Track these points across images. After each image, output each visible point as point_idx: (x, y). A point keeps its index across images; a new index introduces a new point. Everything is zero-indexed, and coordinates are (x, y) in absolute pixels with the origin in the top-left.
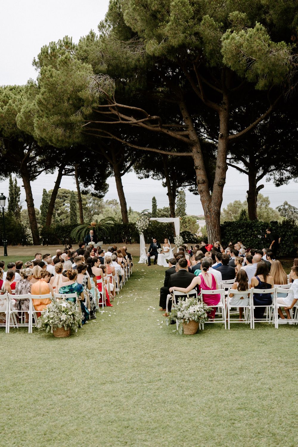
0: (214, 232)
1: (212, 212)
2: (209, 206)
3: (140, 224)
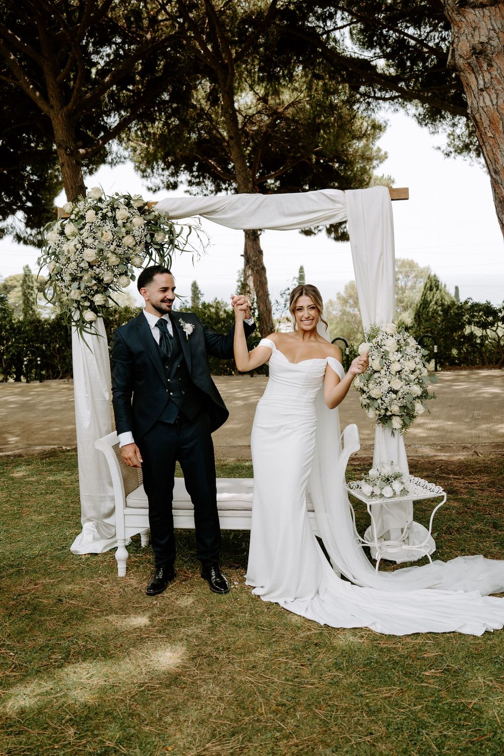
3: (75, 241)
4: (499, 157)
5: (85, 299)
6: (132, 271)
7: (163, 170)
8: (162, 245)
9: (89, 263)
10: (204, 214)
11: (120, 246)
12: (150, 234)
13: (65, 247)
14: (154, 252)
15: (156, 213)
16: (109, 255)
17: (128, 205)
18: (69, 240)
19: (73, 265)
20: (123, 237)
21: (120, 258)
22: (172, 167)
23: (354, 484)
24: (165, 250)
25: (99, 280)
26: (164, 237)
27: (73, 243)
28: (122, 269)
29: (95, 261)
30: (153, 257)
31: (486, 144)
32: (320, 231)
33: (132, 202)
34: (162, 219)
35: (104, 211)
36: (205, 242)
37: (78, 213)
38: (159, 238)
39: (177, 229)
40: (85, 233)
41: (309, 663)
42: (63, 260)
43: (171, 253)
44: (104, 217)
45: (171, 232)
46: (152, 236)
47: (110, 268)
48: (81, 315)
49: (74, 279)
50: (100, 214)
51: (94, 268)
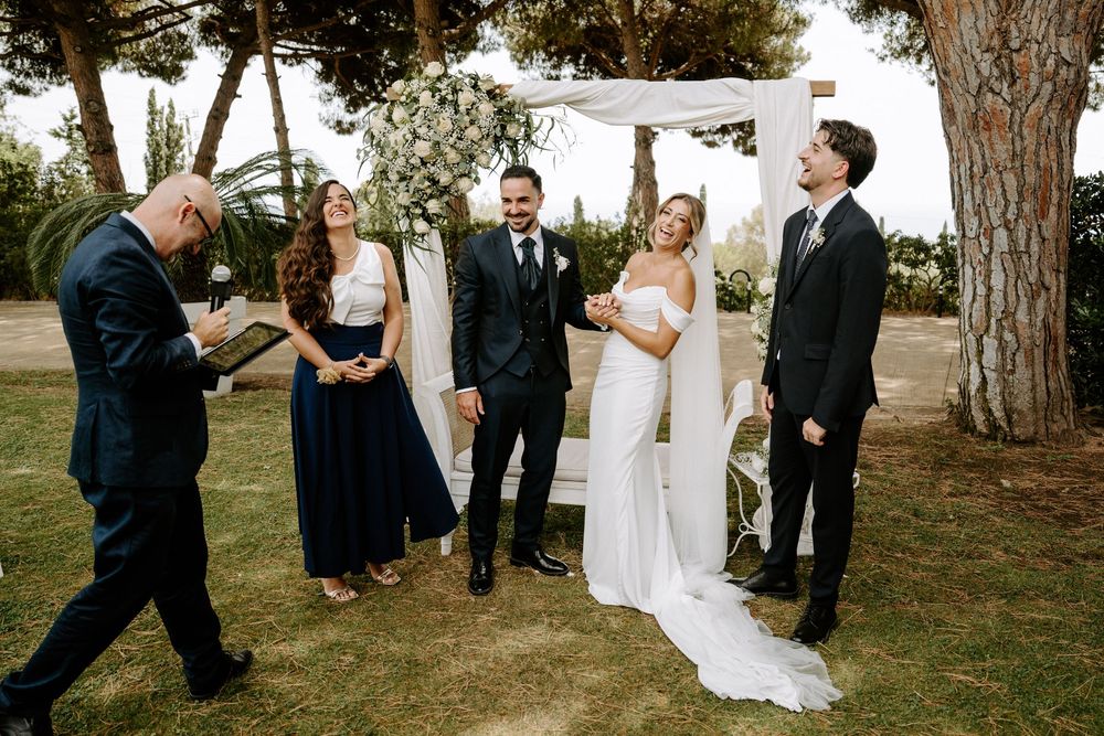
0: (1035, 248)
1: (1034, 80)
2: (1004, 34)
3: (404, 130)
4: (951, 53)
5: (416, 204)
6: (476, 173)
7: (544, 61)
8: (516, 141)
9: (421, 159)
10: (571, 103)
11: (460, 139)
12: (501, 125)
13: (392, 137)
14: (506, 150)
15: (510, 99)
16: (448, 149)
17: (475, 87)
18: (397, 128)
19: (401, 161)
20: (466, 128)
21: (462, 154)
22: (555, 58)
23: (743, 456)
24: (520, 147)
25: (435, 182)
26: (519, 130)
27: (402, 133)
28: (463, 168)
29: (429, 156)
30: (505, 155)
31: (936, 37)
32: (725, 142)
33: (479, 83)
34: (516, 107)
35: (443, 93)
36: (571, 140)
37: (410, 94)
38: (511, 130)
39: (536, 121)
40: (418, 119)
41: (669, 688)
42: (389, 154)
43: (527, 152)
44: (443, 101)
45: (528, 124)
46: (503, 128)
47: (447, 166)
48: (411, 224)
49: (403, 178)
50: (438, 97)
51: (428, 165)
